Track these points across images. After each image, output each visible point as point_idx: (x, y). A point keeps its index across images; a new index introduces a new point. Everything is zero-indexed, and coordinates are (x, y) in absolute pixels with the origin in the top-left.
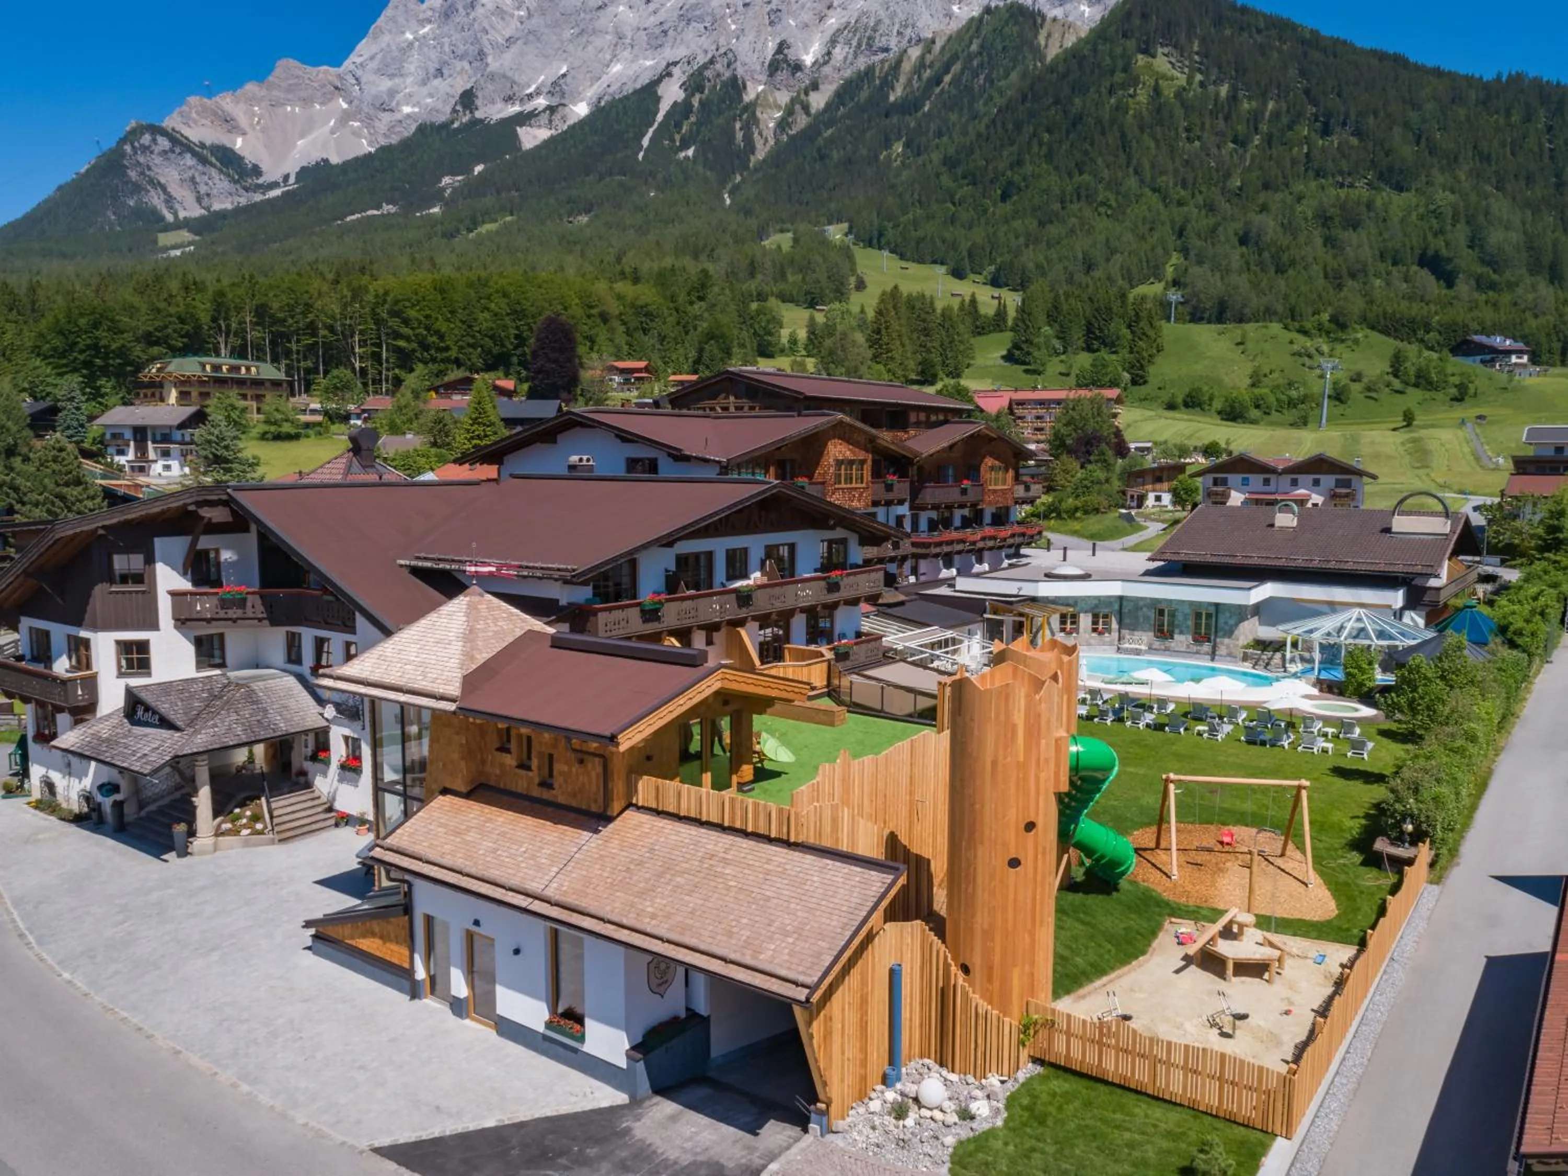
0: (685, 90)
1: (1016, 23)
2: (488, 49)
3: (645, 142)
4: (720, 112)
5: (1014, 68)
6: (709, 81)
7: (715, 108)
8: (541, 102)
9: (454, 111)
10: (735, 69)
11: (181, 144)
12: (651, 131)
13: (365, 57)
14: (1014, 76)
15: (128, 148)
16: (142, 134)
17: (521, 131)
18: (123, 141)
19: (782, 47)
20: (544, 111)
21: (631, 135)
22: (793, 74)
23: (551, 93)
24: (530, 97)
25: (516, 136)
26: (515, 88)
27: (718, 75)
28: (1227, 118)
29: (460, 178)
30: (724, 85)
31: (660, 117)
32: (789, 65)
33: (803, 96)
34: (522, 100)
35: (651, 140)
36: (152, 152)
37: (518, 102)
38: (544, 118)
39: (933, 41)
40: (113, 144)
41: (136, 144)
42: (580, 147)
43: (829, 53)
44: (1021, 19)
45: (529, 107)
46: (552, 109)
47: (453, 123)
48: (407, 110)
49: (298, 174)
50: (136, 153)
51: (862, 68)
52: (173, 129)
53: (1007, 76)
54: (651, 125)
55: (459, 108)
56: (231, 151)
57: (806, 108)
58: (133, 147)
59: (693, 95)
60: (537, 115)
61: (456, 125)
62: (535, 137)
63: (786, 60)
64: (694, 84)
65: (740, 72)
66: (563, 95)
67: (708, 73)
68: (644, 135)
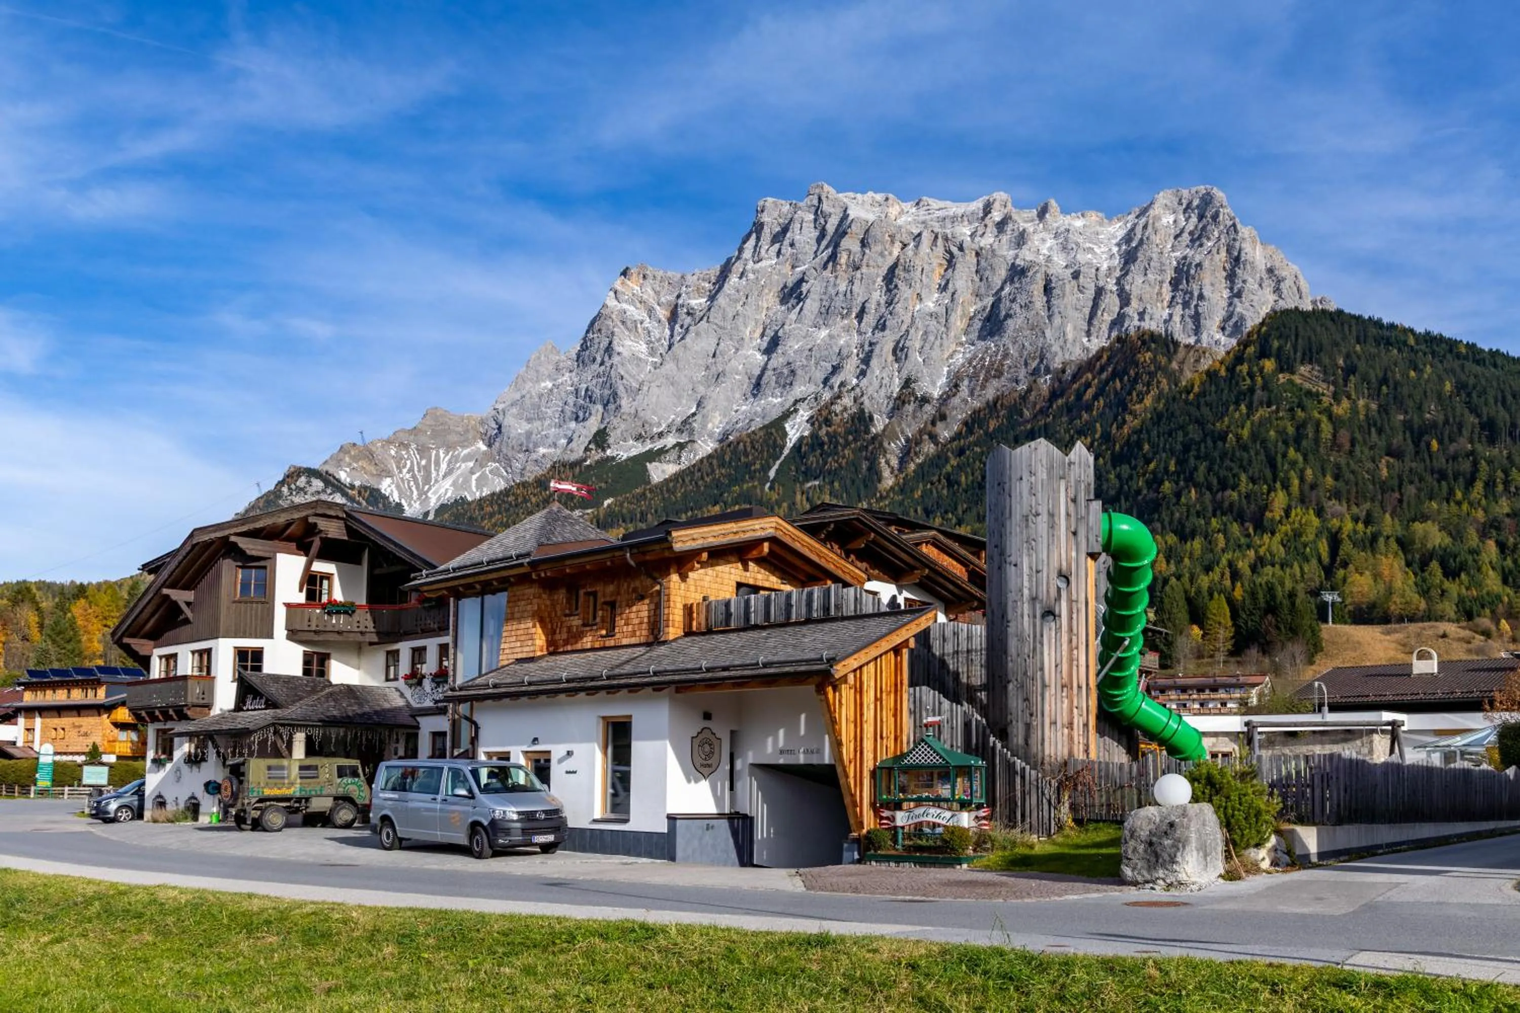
0: (813, 424)
1: (1149, 350)
2: (621, 391)
3: (772, 474)
4: (847, 444)
5: (1148, 392)
6: (836, 415)
7: (841, 441)
8: (670, 440)
9: (587, 449)
10: (862, 404)
11: (333, 485)
12: (778, 463)
13: (507, 403)
14: (1148, 401)
15: (285, 489)
16: (299, 476)
17: (650, 466)
18: (281, 483)
19: (907, 383)
20: (674, 447)
21: (758, 466)
22: (921, 407)
23: (680, 431)
24: (661, 435)
25: (646, 470)
26: (647, 427)
27: (845, 409)
28: (1380, 431)
29: (589, 511)
30: (853, 417)
31: (786, 452)
32: (916, 398)
33: (930, 427)
34: (652, 438)
35: (778, 471)
36: (305, 493)
37: (648, 441)
38: (673, 455)
39: (1063, 371)
40: (272, 488)
41: (293, 486)
42: (708, 479)
43: (956, 386)
44: (1153, 345)
45: (658, 445)
46: (681, 446)
47: (585, 460)
48: (542, 450)
49: (437, 511)
50: (291, 494)
51: (991, 399)
52: (327, 472)
53: (1141, 401)
54: (778, 458)
55: (592, 446)
56: (378, 490)
57: (933, 437)
58: (290, 489)
59: (820, 428)
60: (667, 451)
61: (588, 463)
62: (663, 471)
63: (913, 393)
64: (822, 418)
65: (867, 405)
66: (691, 432)
67: (838, 408)
68: (770, 468)
